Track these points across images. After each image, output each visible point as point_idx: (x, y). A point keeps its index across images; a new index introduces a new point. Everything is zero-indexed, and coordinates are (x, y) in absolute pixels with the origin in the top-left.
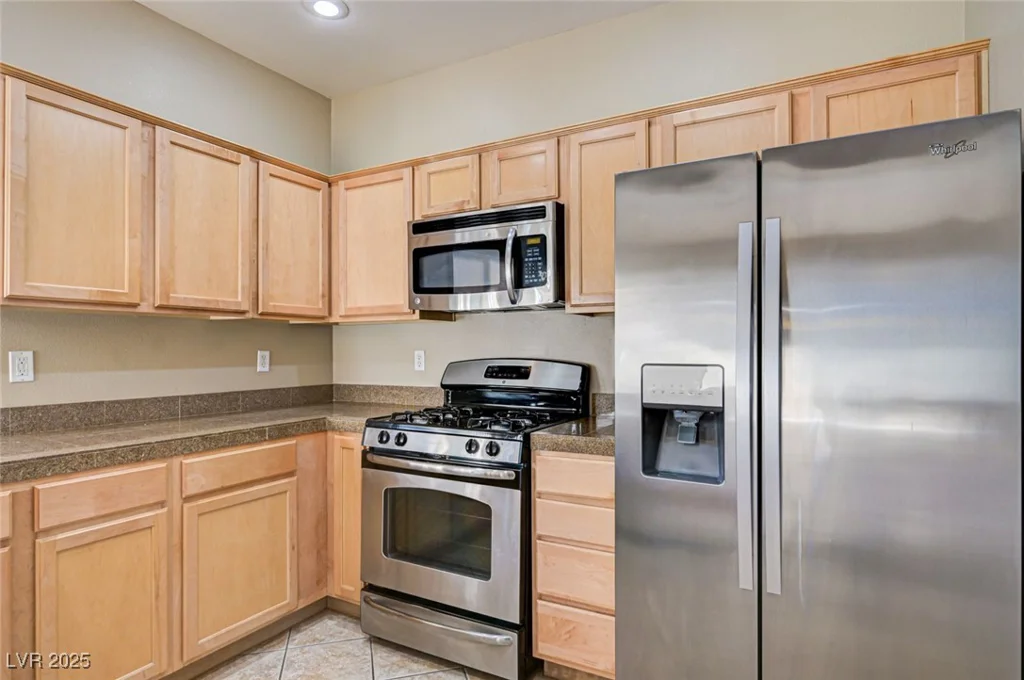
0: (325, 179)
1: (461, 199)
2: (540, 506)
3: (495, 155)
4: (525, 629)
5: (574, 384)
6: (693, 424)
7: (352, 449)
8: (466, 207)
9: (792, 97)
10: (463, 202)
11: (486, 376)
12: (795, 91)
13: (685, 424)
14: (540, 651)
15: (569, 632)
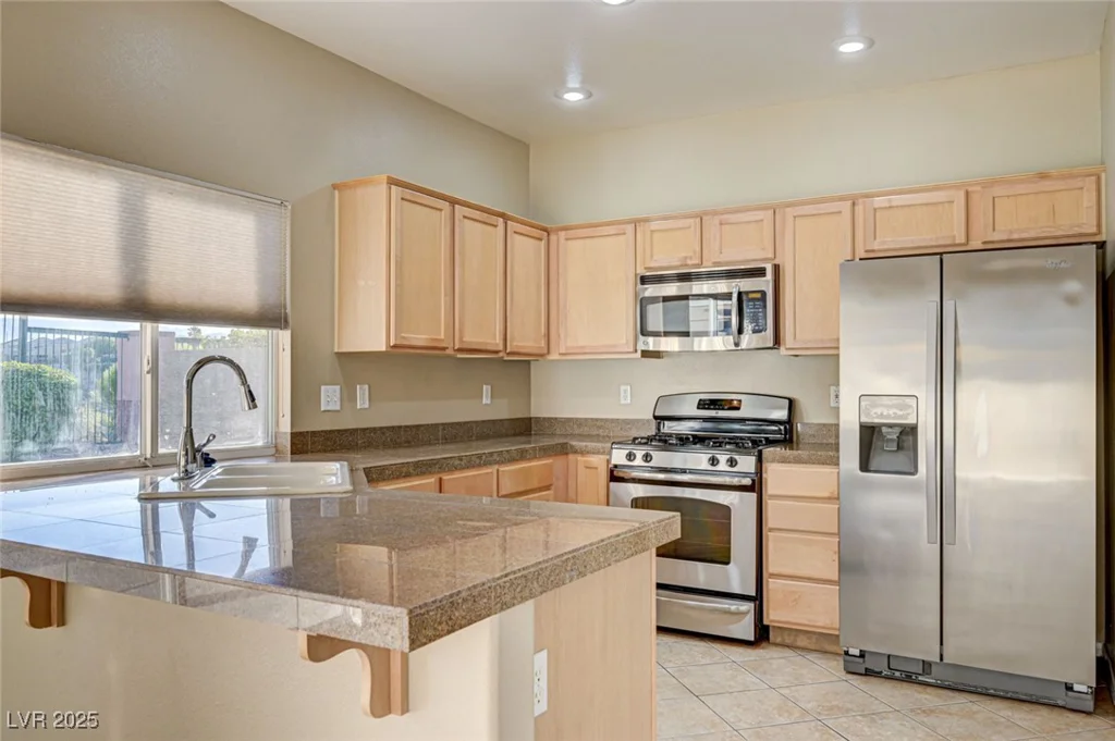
0: (545, 230)
1: (684, 255)
2: (770, 506)
3: (716, 220)
4: (758, 599)
5: (782, 414)
6: (895, 437)
7: (596, 468)
8: (689, 262)
9: (967, 193)
10: (686, 258)
11: (698, 408)
12: (970, 189)
13: (889, 437)
14: (772, 617)
15: (795, 600)
